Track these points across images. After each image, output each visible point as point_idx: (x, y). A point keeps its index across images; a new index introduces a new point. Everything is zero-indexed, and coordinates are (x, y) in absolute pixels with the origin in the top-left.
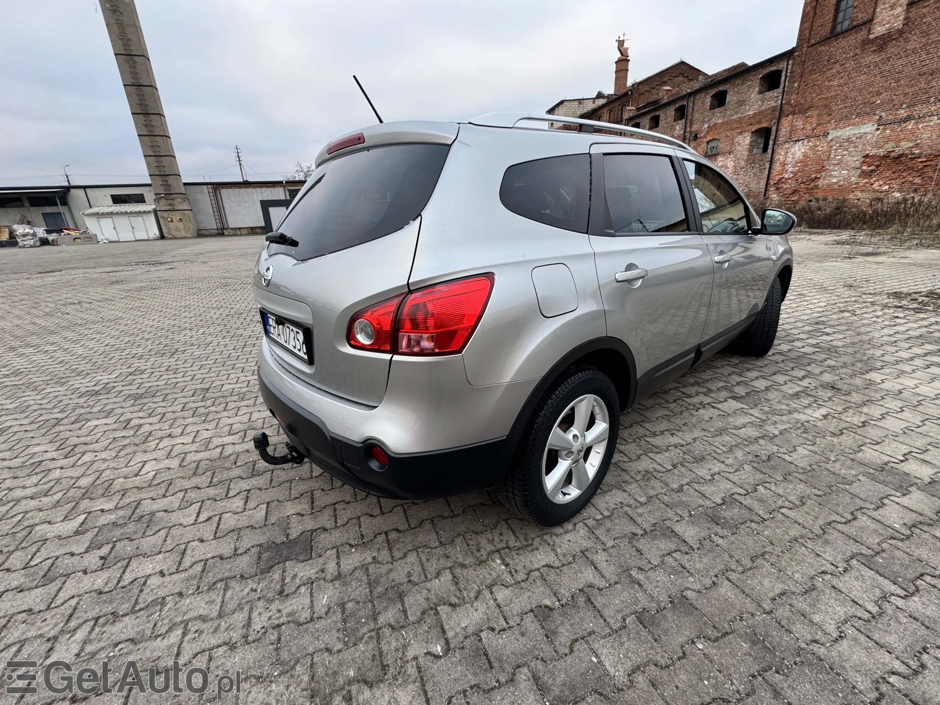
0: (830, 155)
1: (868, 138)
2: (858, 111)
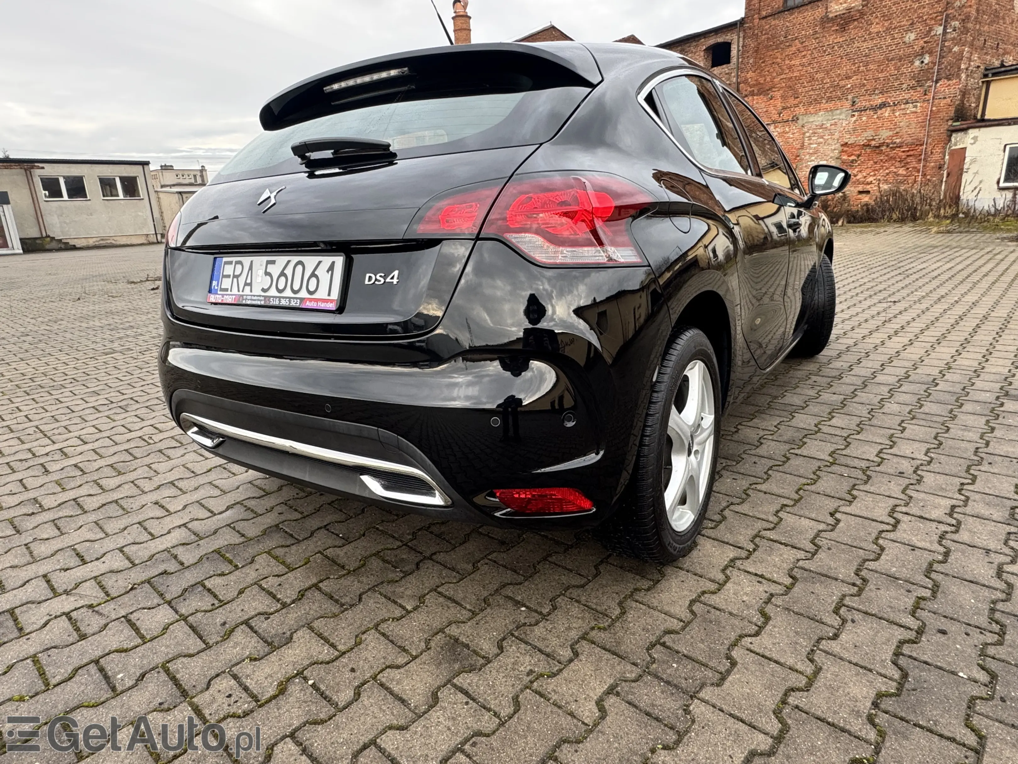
0: (803, 143)
2: (828, 95)
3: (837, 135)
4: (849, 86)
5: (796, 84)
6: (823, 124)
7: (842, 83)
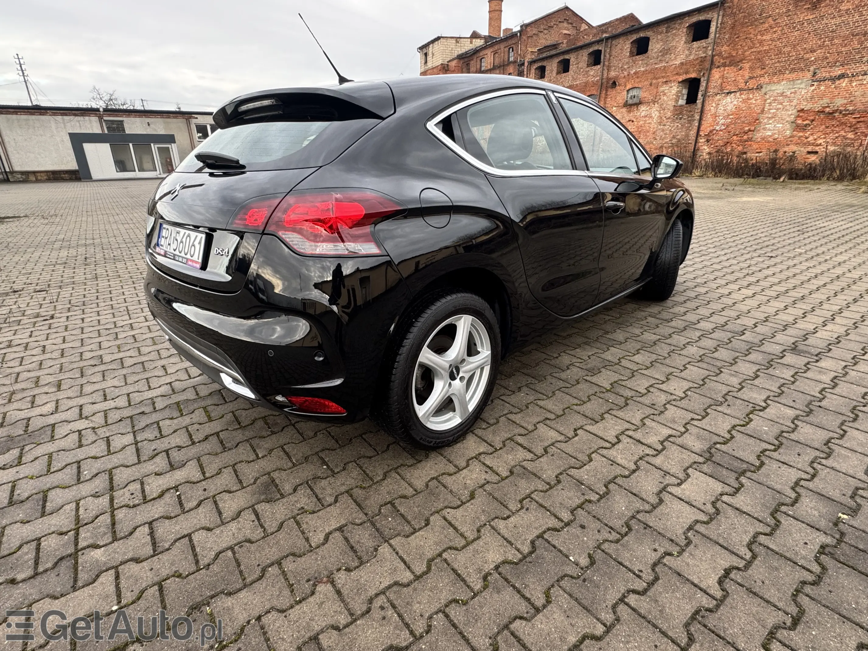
0: (764, 108)
1: (803, 93)
2: (792, 66)
3: (795, 102)
4: (813, 59)
5: (764, 57)
6: (783, 93)
7: (807, 56)
